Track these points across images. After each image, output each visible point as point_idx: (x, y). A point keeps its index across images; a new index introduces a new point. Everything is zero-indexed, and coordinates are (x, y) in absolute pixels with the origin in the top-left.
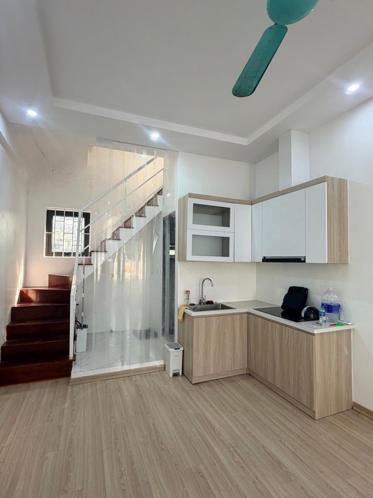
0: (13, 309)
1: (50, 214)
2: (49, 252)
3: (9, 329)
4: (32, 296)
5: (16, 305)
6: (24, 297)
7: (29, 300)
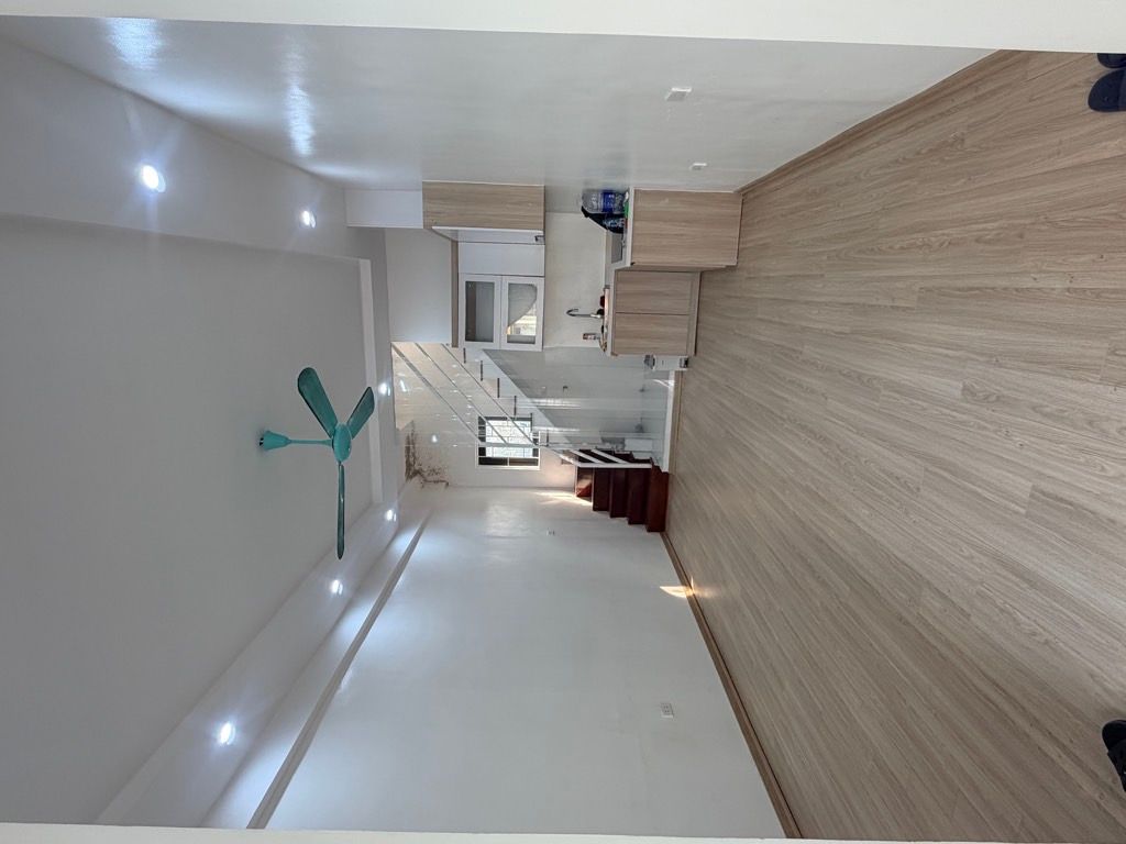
0: (595, 508)
1: (485, 461)
2: (533, 462)
3: (612, 516)
4: (585, 483)
5: (591, 504)
6: (584, 494)
7: (589, 487)
